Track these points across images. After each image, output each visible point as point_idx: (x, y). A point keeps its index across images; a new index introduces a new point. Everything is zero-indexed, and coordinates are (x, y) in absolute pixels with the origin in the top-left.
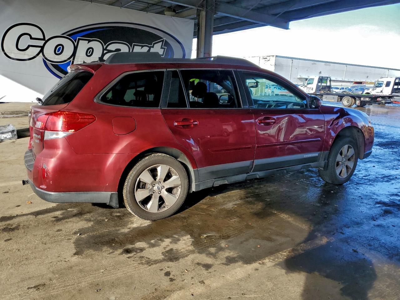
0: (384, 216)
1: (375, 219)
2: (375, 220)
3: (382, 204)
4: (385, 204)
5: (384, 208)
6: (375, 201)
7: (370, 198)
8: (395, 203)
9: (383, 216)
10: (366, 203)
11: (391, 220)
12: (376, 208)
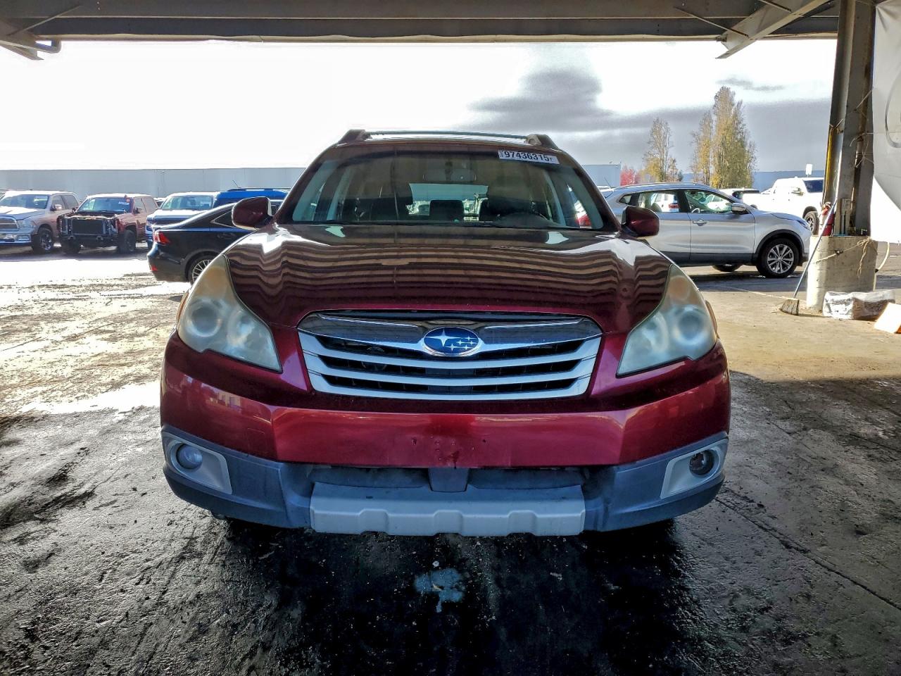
0: (66, 466)
1: (82, 451)
2: (82, 449)
3: (77, 498)
4: (69, 502)
5: (68, 488)
6: (97, 499)
7: (115, 501)
8: (42, 521)
9: (68, 465)
10: (116, 479)
11: (49, 463)
12: (89, 478)
